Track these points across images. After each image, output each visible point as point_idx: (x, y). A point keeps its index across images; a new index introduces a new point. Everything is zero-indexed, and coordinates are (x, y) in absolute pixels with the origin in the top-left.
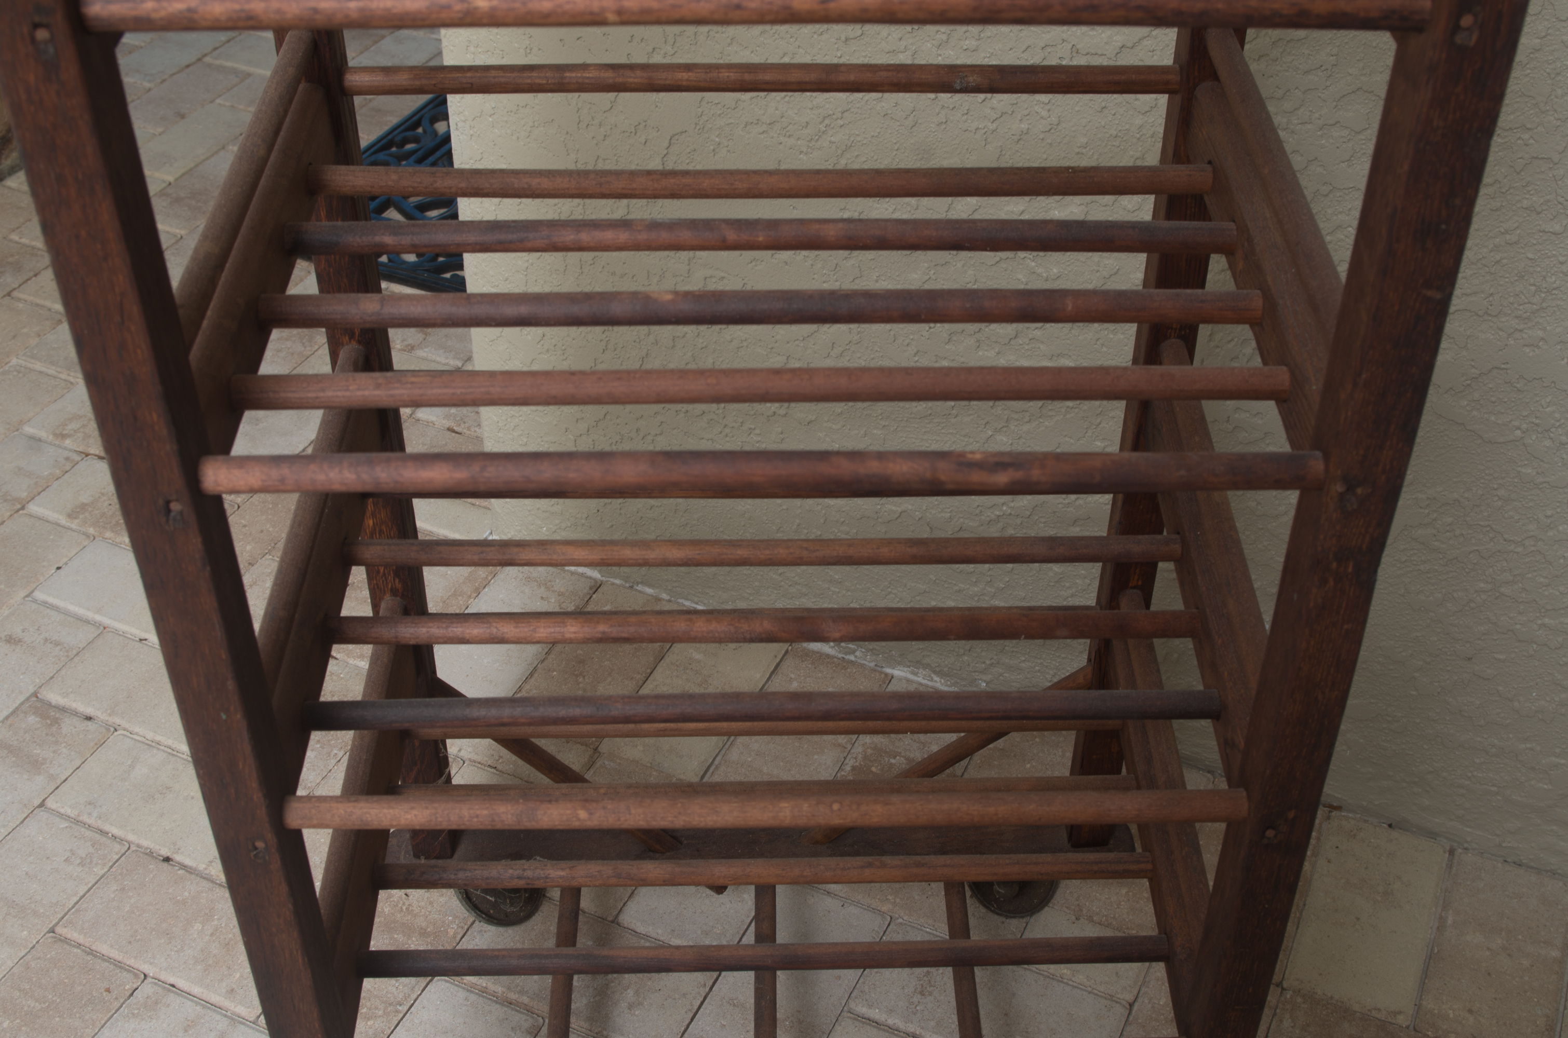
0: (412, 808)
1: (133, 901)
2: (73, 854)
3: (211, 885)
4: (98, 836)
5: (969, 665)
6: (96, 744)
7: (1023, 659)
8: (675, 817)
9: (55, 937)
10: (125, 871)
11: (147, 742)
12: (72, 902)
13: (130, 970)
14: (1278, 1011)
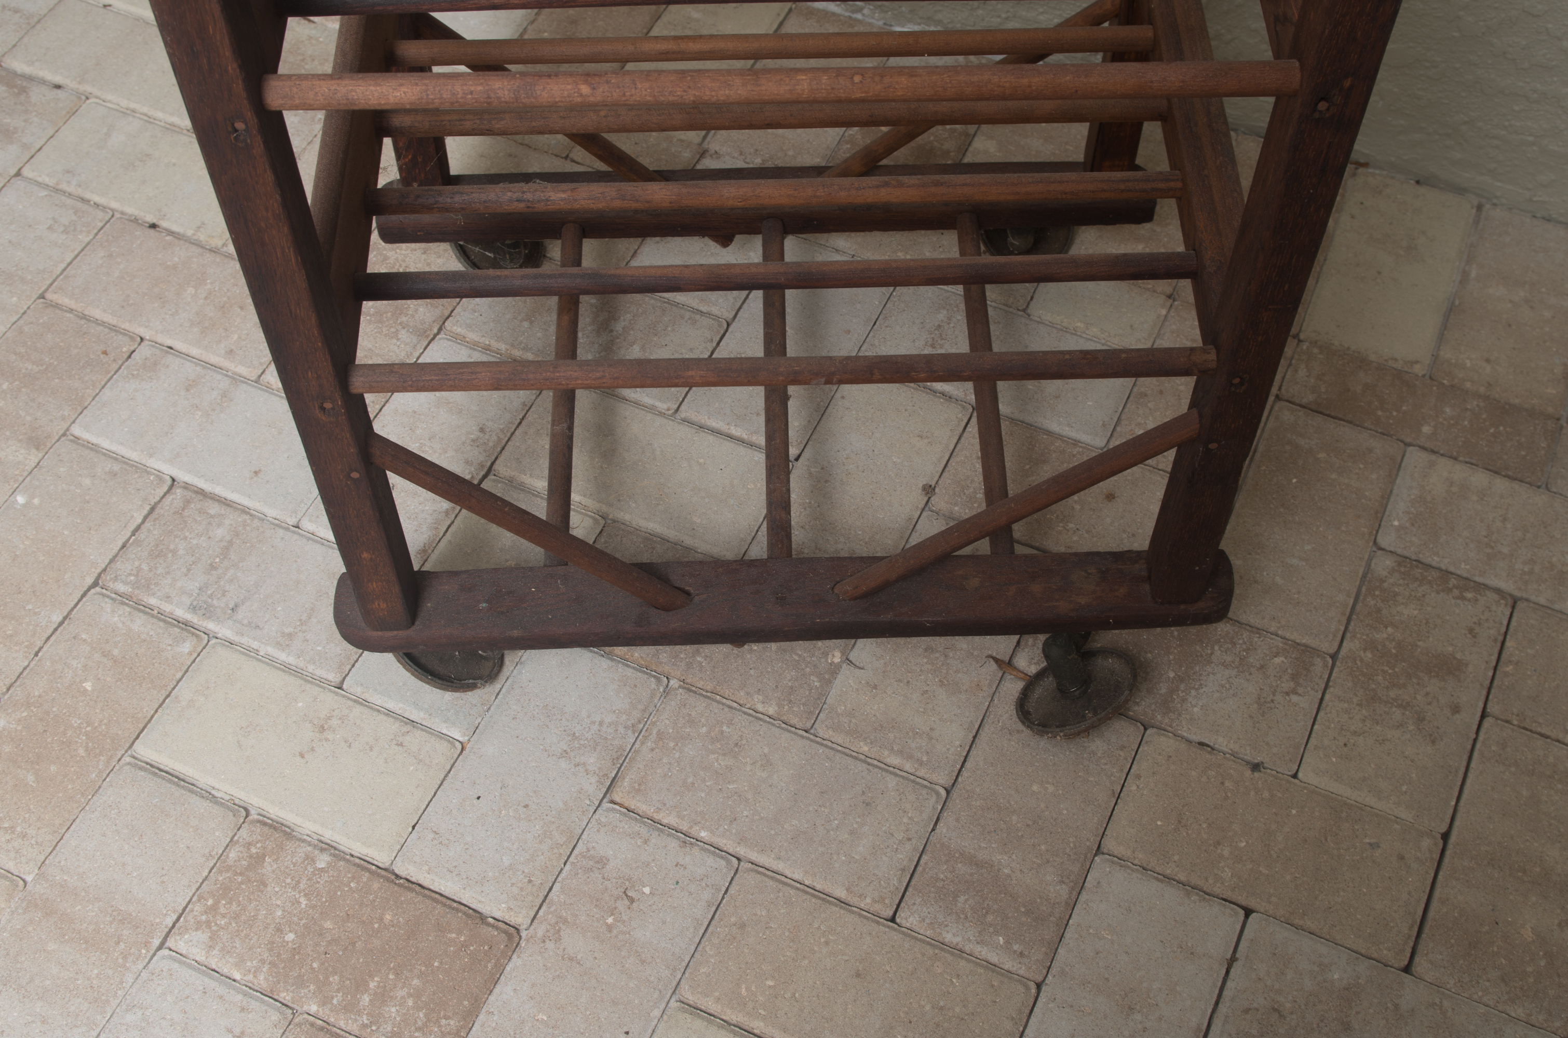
0: (401, 85)
1: (122, 267)
2: (56, 222)
3: (200, 250)
4: (79, 204)
5: (983, 20)
6: (68, 113)
7: (1041, 10)
8: (684, 91)
9: (46, 303)
10: (110, 238)
11: (122, 110)
12: (60, 269)
13: (125, 333)
14: (1293, 361)
